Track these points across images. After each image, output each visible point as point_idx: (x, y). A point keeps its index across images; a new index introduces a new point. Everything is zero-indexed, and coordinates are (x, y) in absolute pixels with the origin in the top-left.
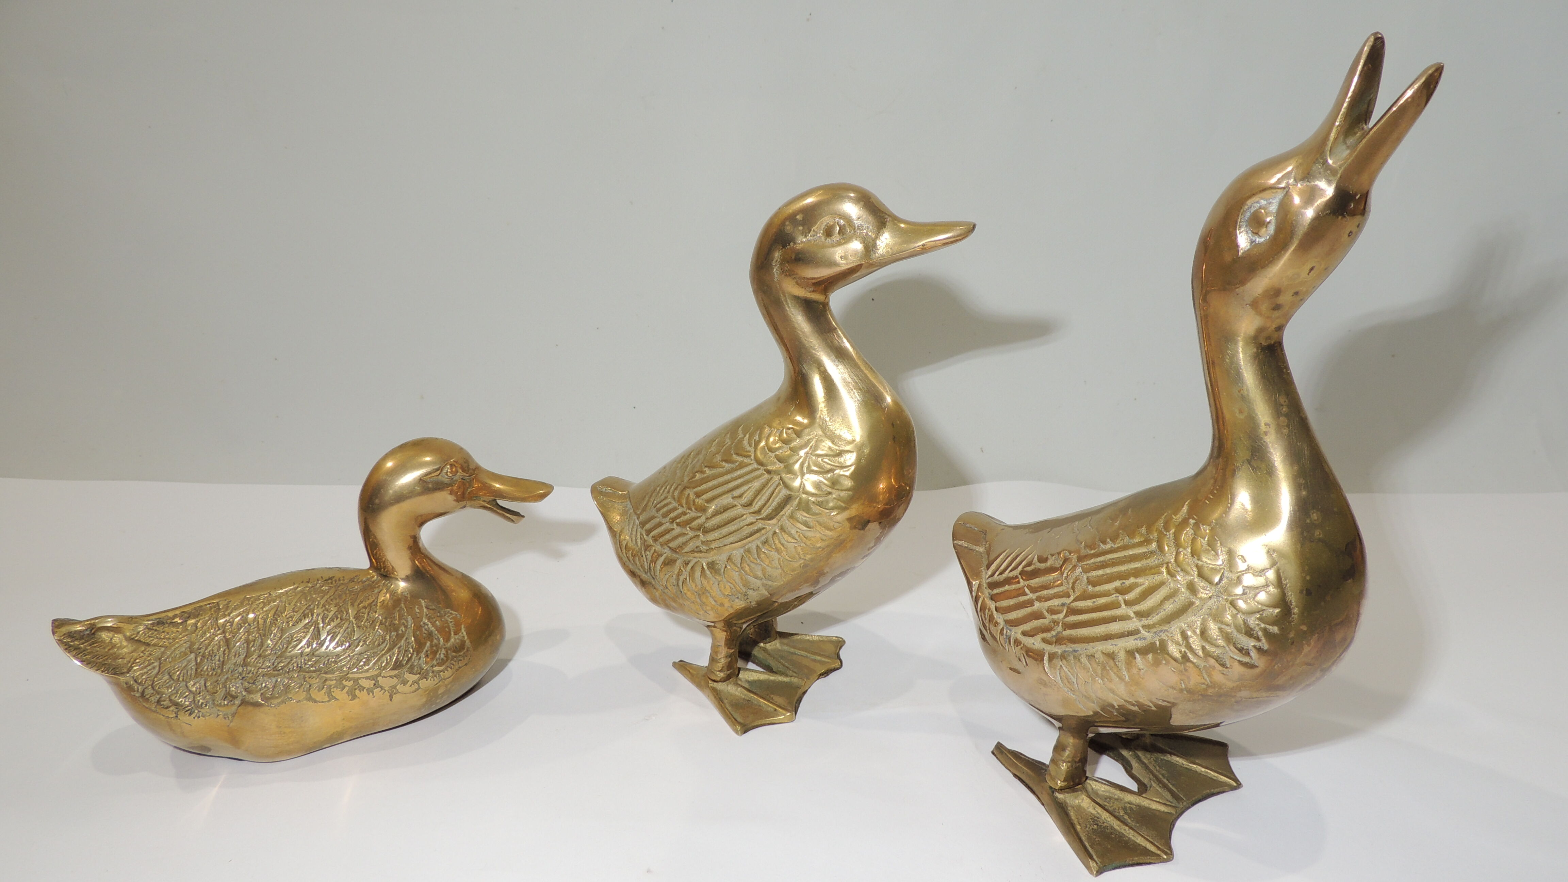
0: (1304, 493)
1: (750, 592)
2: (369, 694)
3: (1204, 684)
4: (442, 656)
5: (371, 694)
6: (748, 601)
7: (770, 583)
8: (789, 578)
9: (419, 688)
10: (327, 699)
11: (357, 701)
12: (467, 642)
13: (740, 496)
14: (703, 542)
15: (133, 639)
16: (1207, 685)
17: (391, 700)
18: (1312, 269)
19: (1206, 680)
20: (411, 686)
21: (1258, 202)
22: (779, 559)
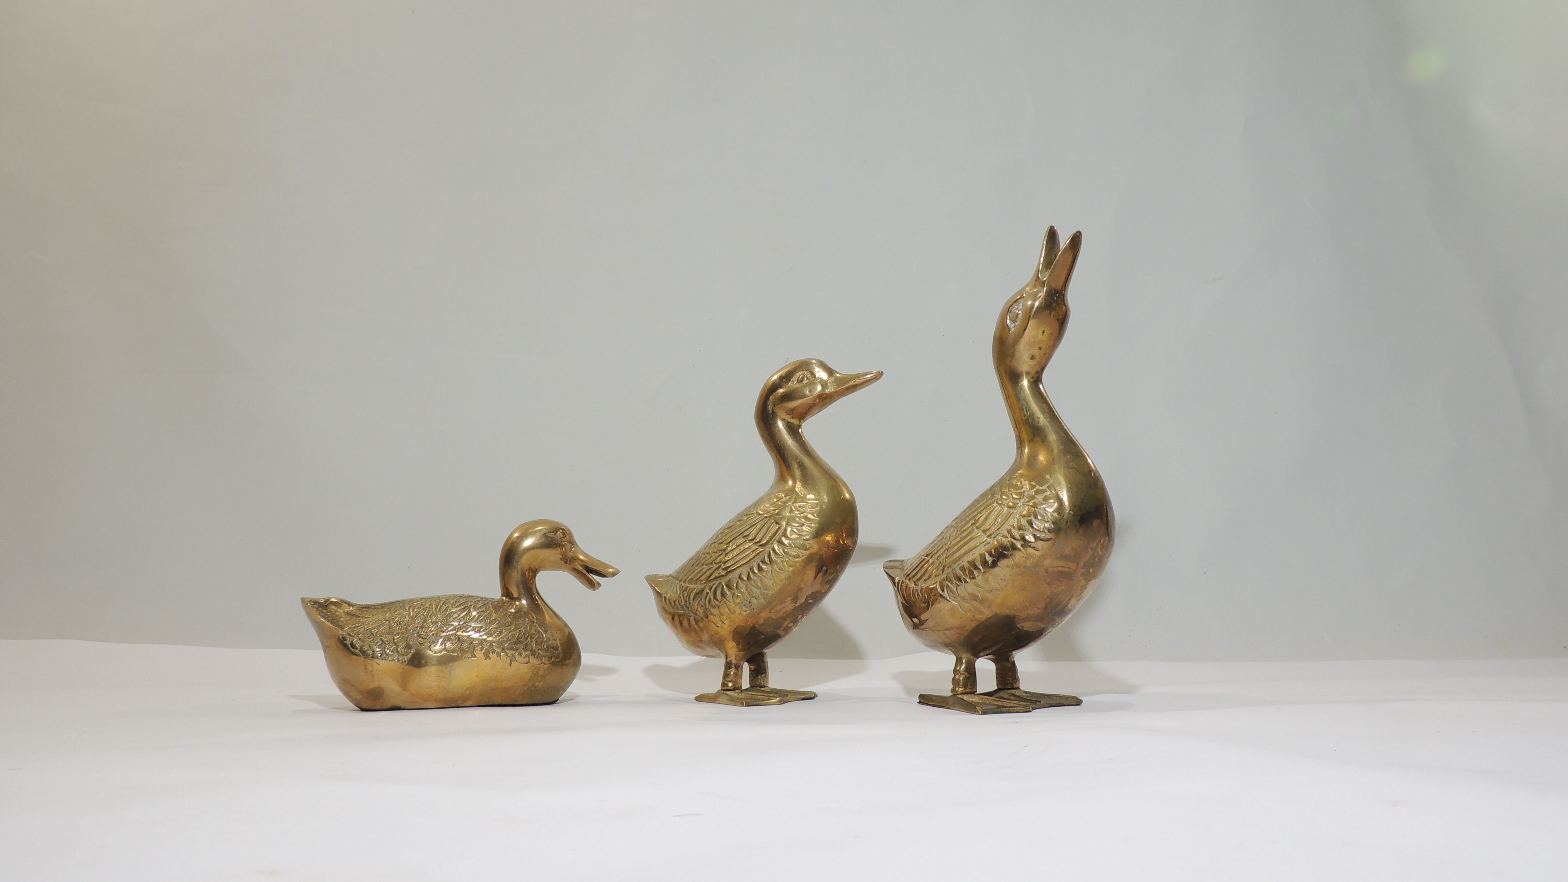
0: (1062, 447)
1: (753, 600)
2: (498, 657)
3: (1023, 557)
4: (545, 647)
5: (499, 657)
6: (752, 608)
7: (766, 592)
8: (779, 587)
9: (528, 662)
10: (470, 657)
11: (488, 661)
12: (560, 648)
13: (748, 535)
14: (724, 569)
15: (349, 613)
16: (1026, 558)
17: (510, 666)
18: (1043, 332)
19: (1024, 554)
20: (524, 658)
21: (1014, 308)
22: (772, 570)
